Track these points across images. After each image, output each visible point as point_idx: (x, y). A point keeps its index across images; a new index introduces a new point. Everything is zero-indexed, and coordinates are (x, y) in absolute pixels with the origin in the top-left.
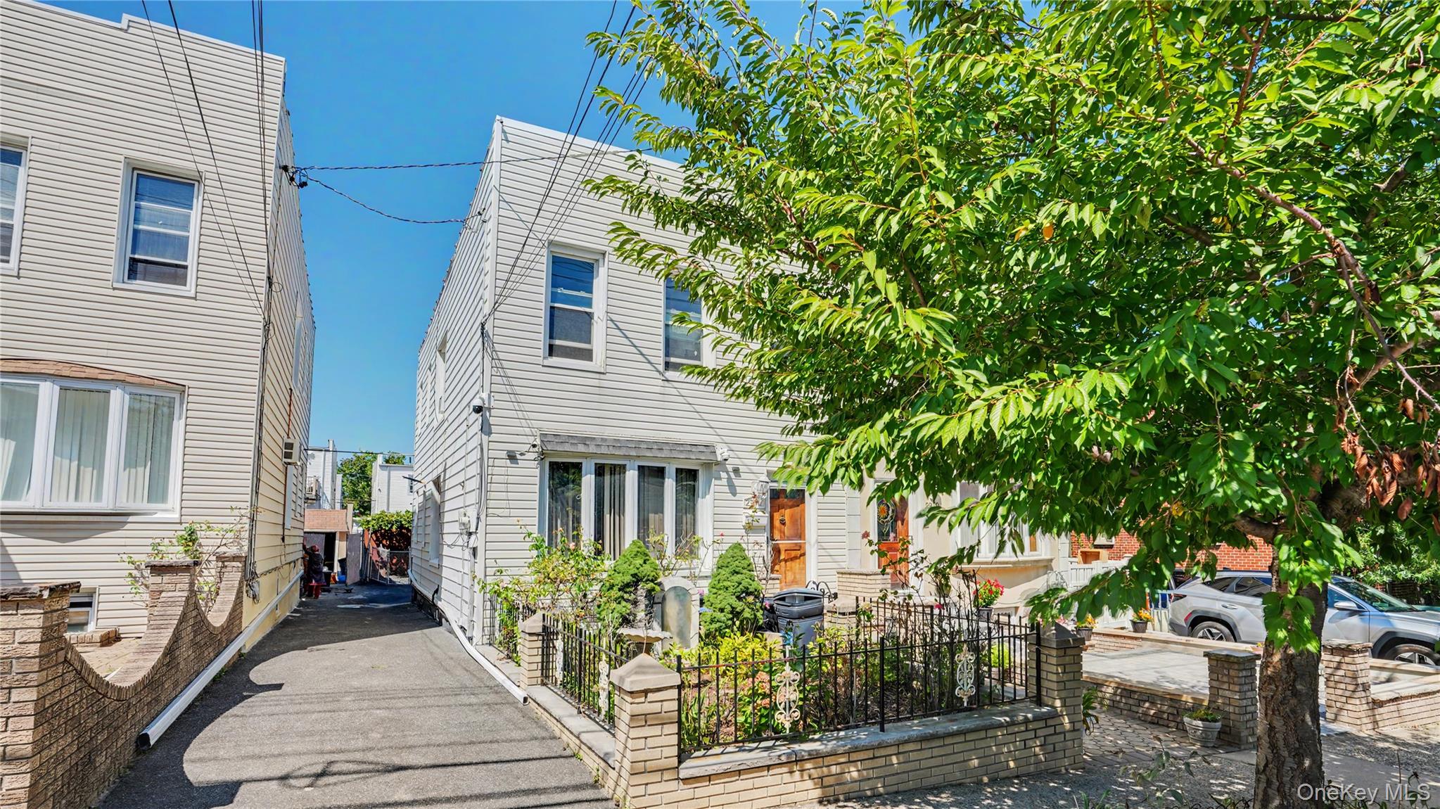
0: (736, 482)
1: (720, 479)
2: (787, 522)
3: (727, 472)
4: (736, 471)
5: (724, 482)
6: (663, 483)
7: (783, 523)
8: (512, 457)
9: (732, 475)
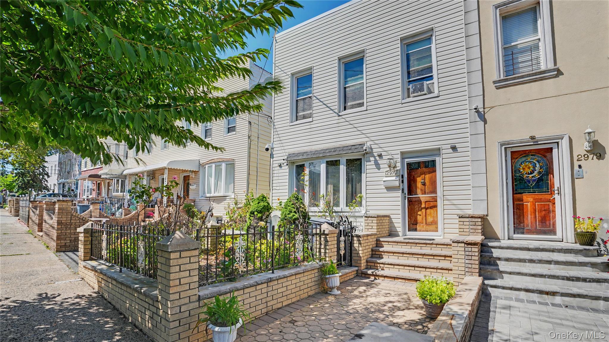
0: (380, 162)
1: (370, 161)
2: (427, 183)
3: (374, 157)
4: (380, 156)
5: (373, 163)
6: (339, 168)
7: (424, 184)
8: (280, 166)
9: (377, 158)
